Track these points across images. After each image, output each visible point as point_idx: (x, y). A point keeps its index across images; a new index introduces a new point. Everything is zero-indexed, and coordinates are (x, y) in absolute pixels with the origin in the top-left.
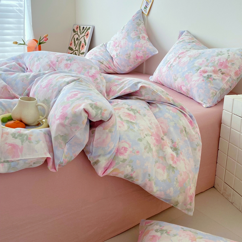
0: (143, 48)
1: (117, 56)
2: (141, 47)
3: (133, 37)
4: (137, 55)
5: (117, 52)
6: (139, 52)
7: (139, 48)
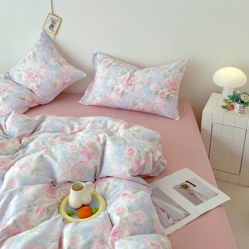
0: (70, 74)
1: (39, 87)
2: (68, 73)
3: (54, 64)
4: (64, 82)
5: (36, 83)
6: (66, 79)
7: (66, 75)
